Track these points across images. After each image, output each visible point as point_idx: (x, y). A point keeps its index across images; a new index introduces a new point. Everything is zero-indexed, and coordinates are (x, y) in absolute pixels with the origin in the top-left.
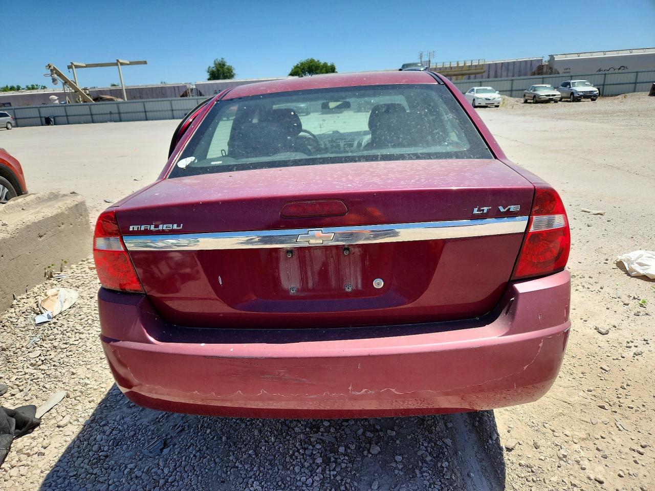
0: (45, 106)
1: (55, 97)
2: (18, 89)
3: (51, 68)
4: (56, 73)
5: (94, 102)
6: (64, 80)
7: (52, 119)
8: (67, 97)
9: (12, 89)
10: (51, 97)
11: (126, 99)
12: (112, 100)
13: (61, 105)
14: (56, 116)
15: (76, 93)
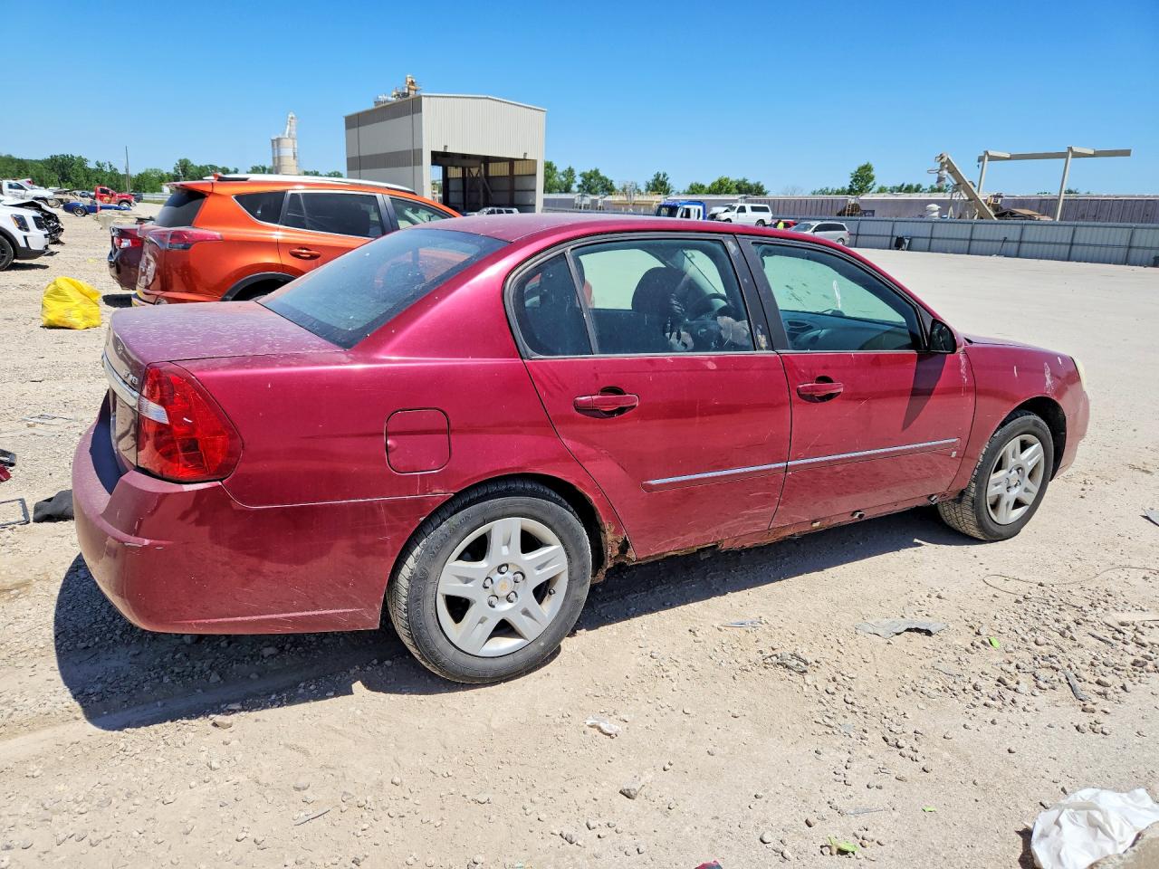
0: (921, 219)
1: (935, 207)
2: (917, 190)
3: (942, 161)
4: (947, 168)
5: (995, 219)
6: (956, 179)
7: (907, 241)
8: (951, 208)
9: (909, 189)
10: (930, 206)
11: (1058, 220)
12: (1030, 217)
13: (942, 220)
14: (915, 237)
15: (970, 202)
